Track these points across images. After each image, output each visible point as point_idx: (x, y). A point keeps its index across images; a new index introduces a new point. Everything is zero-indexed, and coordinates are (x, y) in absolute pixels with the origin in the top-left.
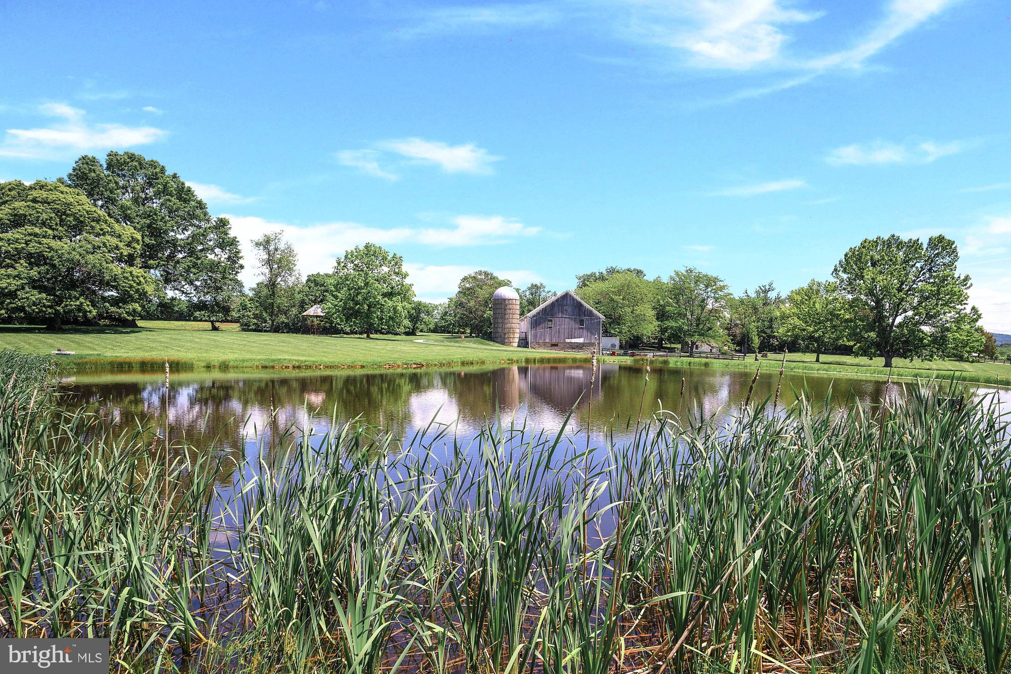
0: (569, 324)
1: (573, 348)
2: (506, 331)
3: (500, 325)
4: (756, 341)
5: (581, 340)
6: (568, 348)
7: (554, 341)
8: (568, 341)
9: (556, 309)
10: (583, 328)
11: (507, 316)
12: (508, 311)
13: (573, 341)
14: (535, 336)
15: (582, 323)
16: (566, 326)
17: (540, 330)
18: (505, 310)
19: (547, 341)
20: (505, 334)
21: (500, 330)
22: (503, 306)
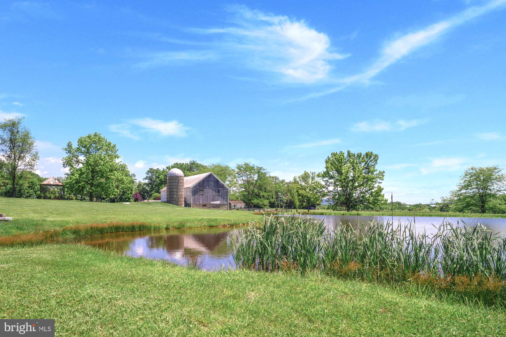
0: (212, 193)
1: (214, 207)
2: (179, 197)
3: (175, 193)
4: (297, 203)
5: (218, 202)
6: (212, 207)
7: (205, 203)
8: (212, 203)
9: (205, 184)
10: (219, 195)
11: (179, 187)
12: (180, 184)
13: (215, 203)
14: (194, 200)
15: (219, 191)
16: (211, 194)
17: (197, 196)
18: (178, 183)
19: (201, 203)
20: (178, 199)
21: (175, 196)
22: (177, 181)
